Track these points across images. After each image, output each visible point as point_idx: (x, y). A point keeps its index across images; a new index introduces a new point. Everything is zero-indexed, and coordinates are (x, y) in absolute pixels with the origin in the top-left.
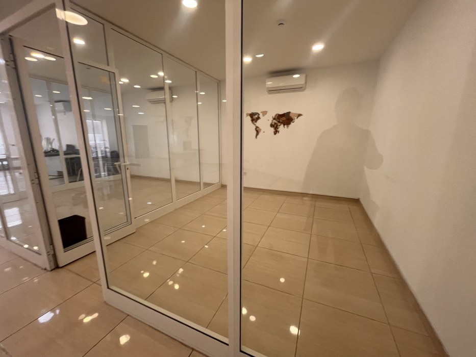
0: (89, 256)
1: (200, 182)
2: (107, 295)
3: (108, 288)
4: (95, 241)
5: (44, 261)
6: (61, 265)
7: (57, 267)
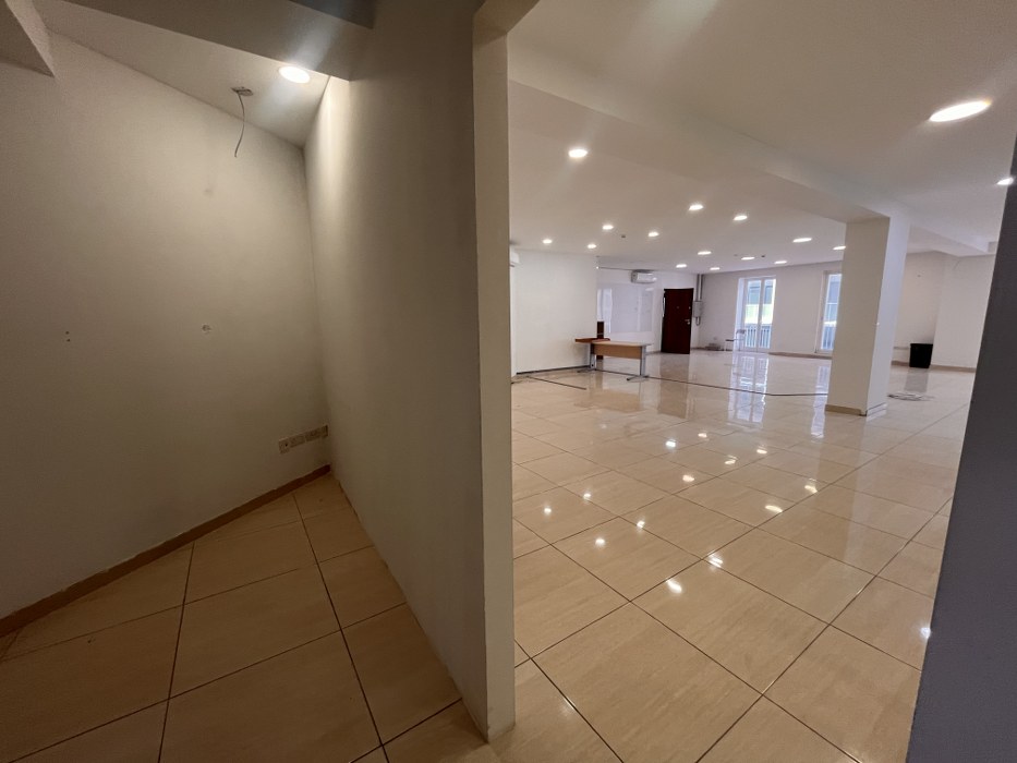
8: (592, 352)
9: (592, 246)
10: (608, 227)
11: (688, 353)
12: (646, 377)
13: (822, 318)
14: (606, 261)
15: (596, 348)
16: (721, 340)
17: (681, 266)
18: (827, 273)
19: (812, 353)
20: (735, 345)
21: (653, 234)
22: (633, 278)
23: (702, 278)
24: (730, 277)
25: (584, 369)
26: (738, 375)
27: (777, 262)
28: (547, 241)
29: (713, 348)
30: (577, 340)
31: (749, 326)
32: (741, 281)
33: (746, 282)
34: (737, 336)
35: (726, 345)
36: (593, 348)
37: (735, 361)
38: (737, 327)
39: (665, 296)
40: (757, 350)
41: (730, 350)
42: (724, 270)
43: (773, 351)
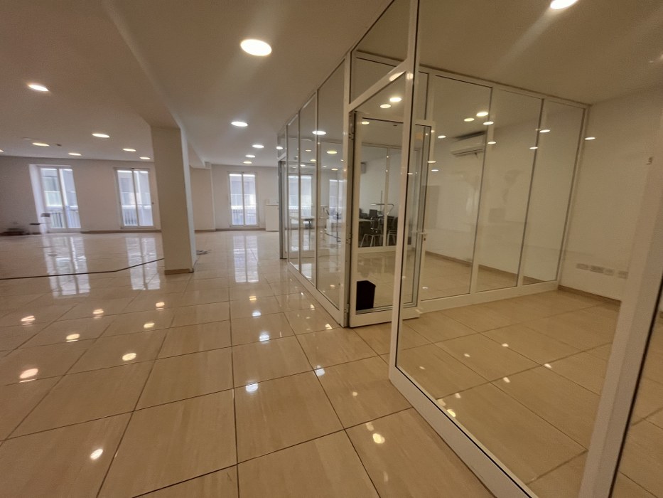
0: (382, 325)
1: (518, 275)
2: (393, 374)
3: (396, 366)
4: (393, 311)
5: (340, 316)
6: (351, 326)
7: (348, 326)
13: (120, 203)
16: (23, 223)
18: (116, 169)
19: (119, 229)
20: (43, 228)
24: (18, 161)
26: (53, 255)
27: (71, 154)
29: (16, 233)
31: (53, 209)
32: (33, 167)
33: (39, 168)
34: (41, 220)
35: (32, 228)
37: (46, 242)
38: (40, 211)
40: (69, 231)
41: (39, 233)
42: (6, 154)
43: (83, 231)
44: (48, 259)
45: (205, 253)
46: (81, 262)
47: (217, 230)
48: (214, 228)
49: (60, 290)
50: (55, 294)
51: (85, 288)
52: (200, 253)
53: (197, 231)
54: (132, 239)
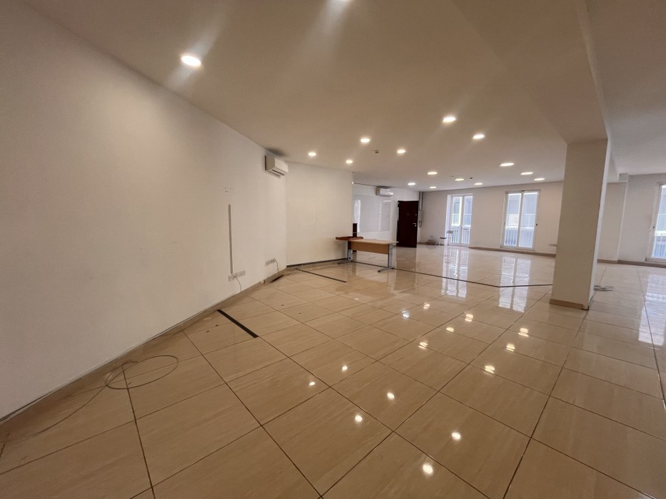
8: (349, 248)
9: (349, 162)
10: (365, 140)
11: (415, 247)
12: (393, 269)
13: (505, 224)
14: (359, 177)
15: (351, 244)
16: (437, 238)
17: (411, 184)
18: (507, 193)
19: (499, 248)
20: (446, 242)
21: (401, 151)
22: (377, 192)
23: (422, 194)
24: (442, 194)
25: (342, 261)
26: (448, 263)
27: (476, 184)
28: (312, 154)
29: (431, 243)
30: (337, 238)
31: (454, 227)
32: (449, 197)
33: (452, 197)
34: (446, 235)
35: (440, 241)
36: (350, 245)
37: (446, 252)
38: (447, 230)
39: (399, 206)
40: (460, 245)
41: (443, 245)
42: (438, 189)
43: (471, 246)
44: (445, 264)
45: (604, 290)
46: (464, 272)
47: (620, 262)
48: (616, 259)
49: (446, 289)
50: (443, 291)
51: (463, 294)
52: (597, 289)
53: (600, 261)
54: (509, 259)
